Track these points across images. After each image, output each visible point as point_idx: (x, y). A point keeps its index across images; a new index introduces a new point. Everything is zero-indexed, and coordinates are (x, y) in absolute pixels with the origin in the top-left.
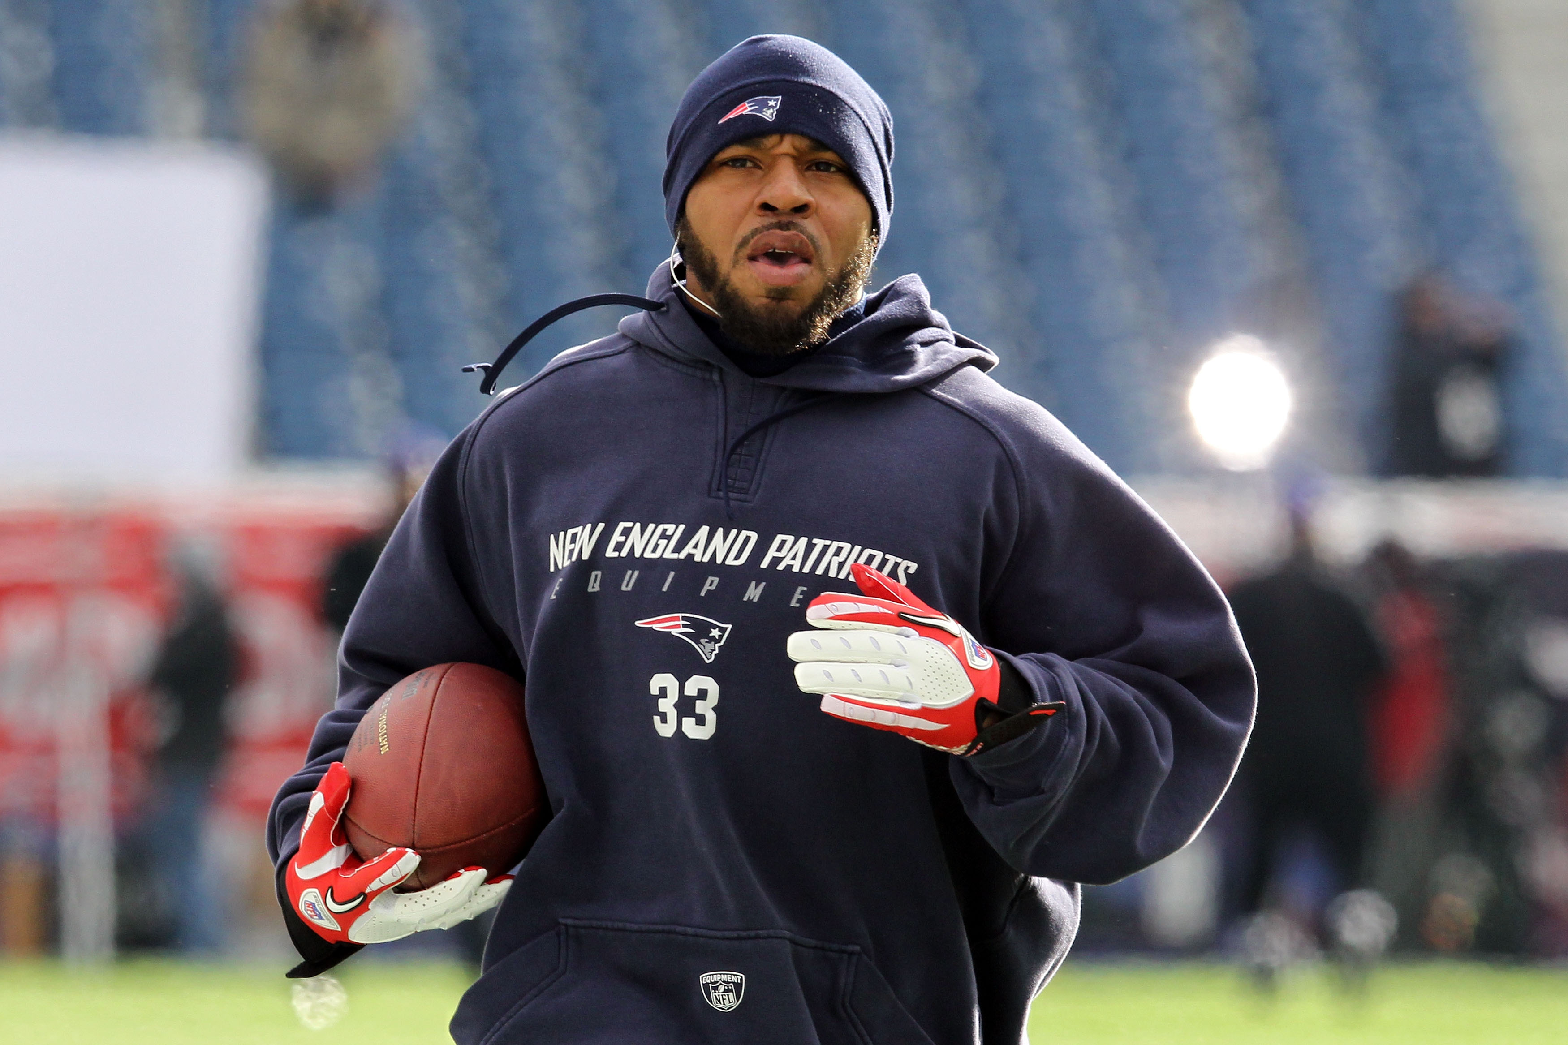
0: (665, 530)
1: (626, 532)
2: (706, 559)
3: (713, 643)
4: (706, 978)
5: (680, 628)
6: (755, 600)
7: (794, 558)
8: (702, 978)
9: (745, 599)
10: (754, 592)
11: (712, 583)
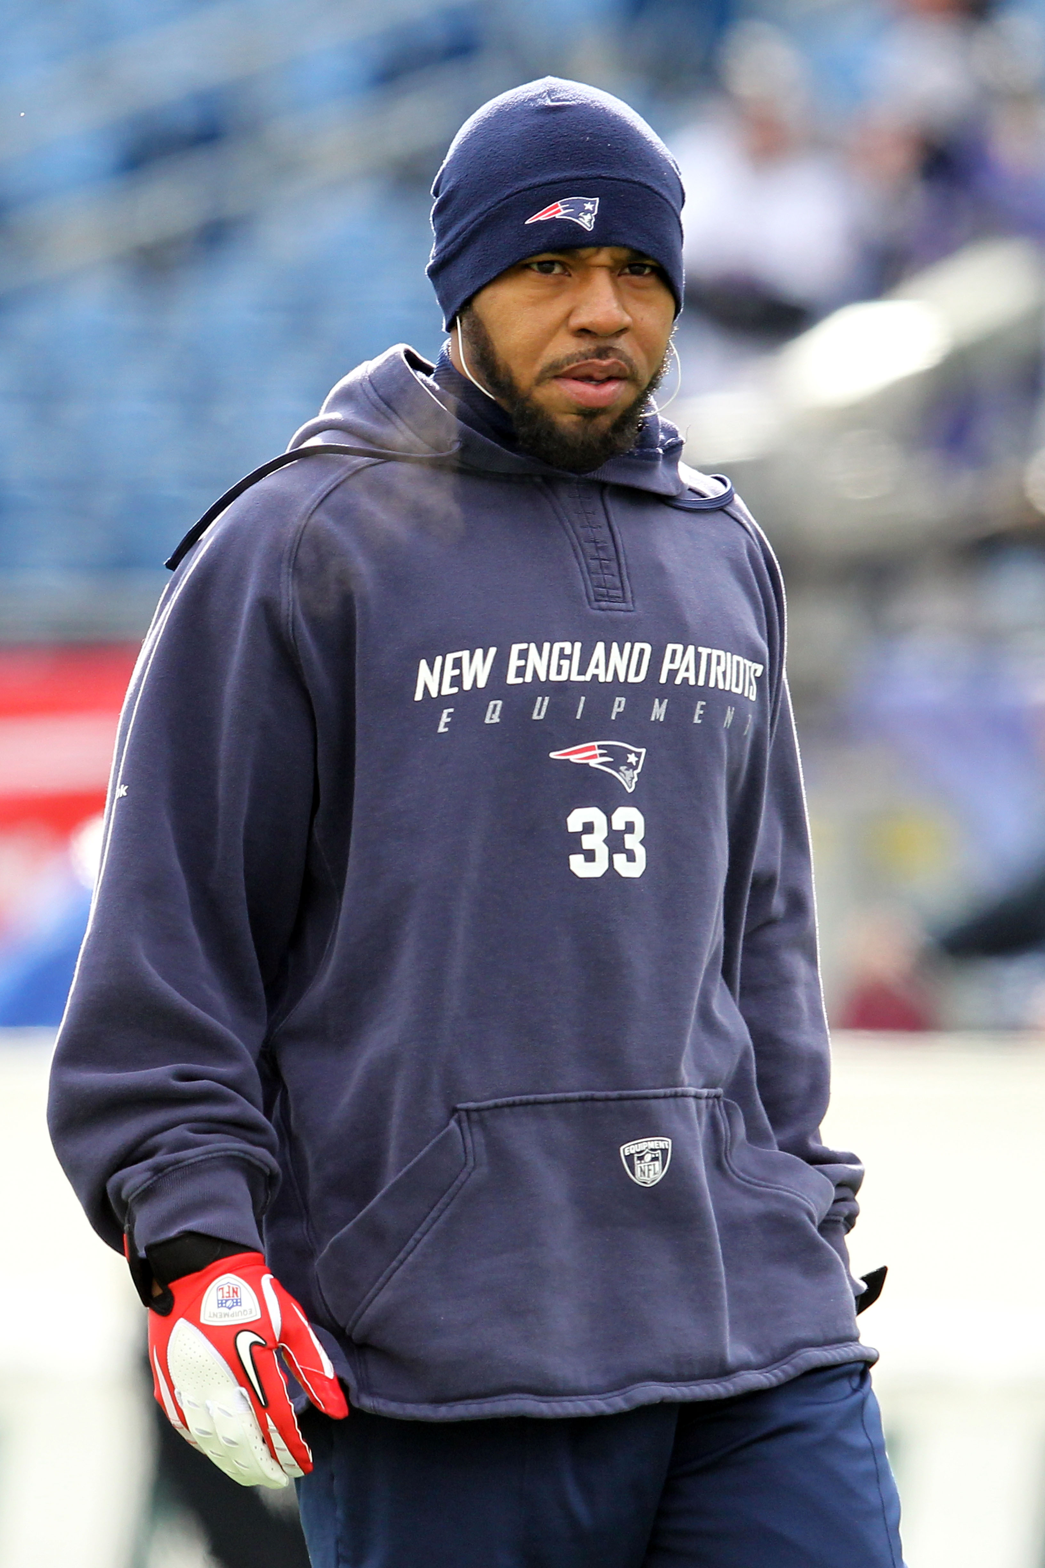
0: (562, 650)
1: (523, 655)
2: (610, 679)
3: (631, 770)
4: (627, 1149)
5: (596, 757)
6: (662, 719)
7: (687, 670)
8: (624, 1149)
9: (653, 719)
10: (659, 711)
11: (619, 705)
